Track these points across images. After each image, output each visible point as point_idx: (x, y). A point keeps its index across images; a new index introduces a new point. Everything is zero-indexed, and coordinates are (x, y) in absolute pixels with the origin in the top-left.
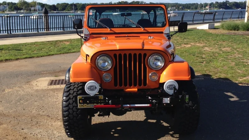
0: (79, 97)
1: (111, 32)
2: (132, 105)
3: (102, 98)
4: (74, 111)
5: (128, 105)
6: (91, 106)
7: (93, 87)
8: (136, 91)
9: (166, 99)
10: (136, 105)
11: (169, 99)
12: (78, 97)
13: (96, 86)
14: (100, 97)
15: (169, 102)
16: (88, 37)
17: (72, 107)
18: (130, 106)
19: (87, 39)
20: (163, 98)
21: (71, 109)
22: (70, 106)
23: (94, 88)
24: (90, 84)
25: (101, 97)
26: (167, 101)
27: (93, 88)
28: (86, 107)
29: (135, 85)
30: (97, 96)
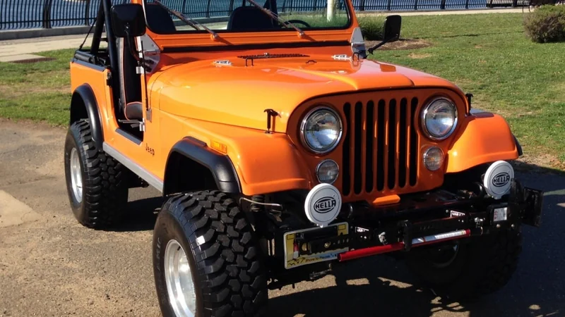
0: (287, 236)
1: (220, 43)
2: (428, 239)
3: (346, 232)
4: (242, 283)
5: (420, 240)
6: (317, 259)
7: (327, 202)
8: (396, 200)
9: (500, 210)
10: (438, 237)
11: (506, 209)
12: (285, 236)
13: (336, 198)
14: (340, 227)
15: (506, 218)
16: (157, 62)
17: (235, 271)
18: (425, 242)
19: (153, 67)
20: (495, 210)
21: (233, 278)
22: (228, 268)
23: (331, 205)
24: (320, 193)
25: (344, 228)
26: (502, 215)
27: (327, 205)
28: (304, 263)
29: (391, 186)
30: (333, 227)
